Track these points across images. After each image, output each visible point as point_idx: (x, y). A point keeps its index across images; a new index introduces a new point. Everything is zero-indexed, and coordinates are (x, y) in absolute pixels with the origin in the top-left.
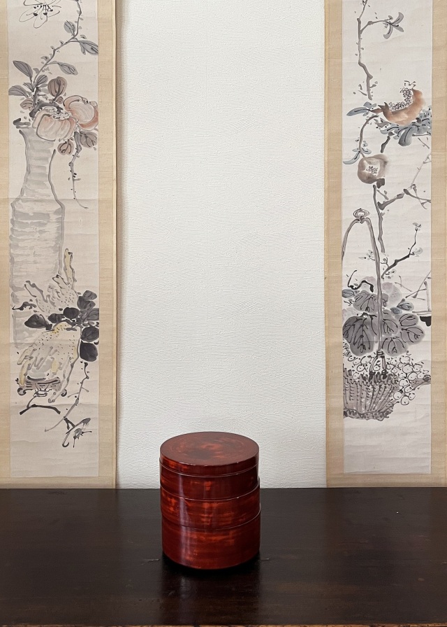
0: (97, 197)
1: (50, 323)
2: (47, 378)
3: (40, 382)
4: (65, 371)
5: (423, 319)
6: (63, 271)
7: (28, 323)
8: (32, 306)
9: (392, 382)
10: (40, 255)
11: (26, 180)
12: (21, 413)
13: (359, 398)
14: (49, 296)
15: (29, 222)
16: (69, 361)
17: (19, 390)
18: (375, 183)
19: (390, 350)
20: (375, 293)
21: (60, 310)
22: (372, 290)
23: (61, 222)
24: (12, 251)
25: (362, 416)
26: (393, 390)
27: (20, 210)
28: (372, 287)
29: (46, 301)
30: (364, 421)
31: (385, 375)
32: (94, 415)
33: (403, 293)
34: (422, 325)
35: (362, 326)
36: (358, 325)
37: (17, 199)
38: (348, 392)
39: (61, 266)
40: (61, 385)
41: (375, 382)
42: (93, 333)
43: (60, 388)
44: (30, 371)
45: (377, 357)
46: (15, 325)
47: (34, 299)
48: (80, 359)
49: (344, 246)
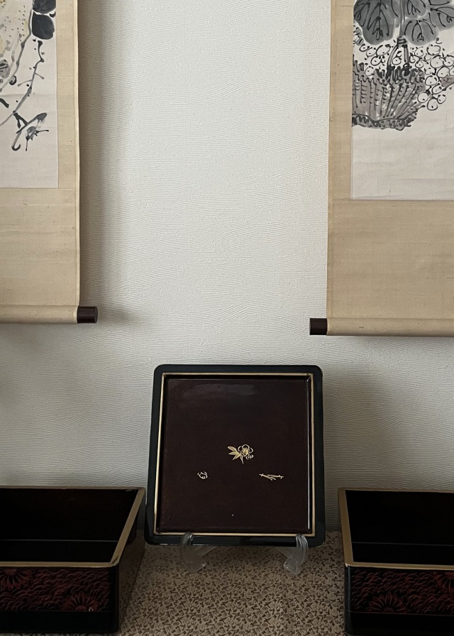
4: (13, 52)
9: (416, 79)
13: (372, 101)
16: (19, 40)
19: (415, 37)
25: (376, 124)
26: (417, 90)
30: (378, 130)
31: (407, 68)
32: (51, 109)
35: (380, 4)
36: (374, 3)
38: (358, 92)
40: (9, 70)
41: (394, 80)
43: (8, 74)
45: (398, 46)
48: (33, 37)
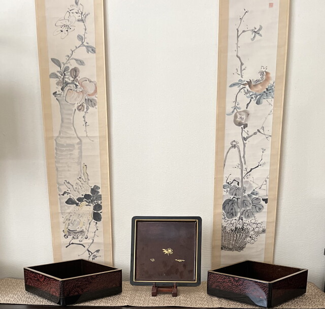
0: (98, 135)
1: (78, 202)
2: (78, 230)
3: (74, 232)
4: (86, 226)
5: (263, 200)
6: (82, 175)
7: (67, 202)
8: (68, 193)
9: (246, 232)
10: (70, 167)
11: (62, 126)
12: (67, 247)
13: (229, 241)
14: (76, 188)
15: (64, 149)
16: (88, 222)
17: (64, 236)
18: (242, 126)
19: (246, 216)
20: (240, 186)
21: (83, 195)
22: (238, 185)
23: (80, 149)
24: (57, 165)
25: (230, 249)
26: (246, 236)
27: (60, 143)
28: (238, 183)
29: (75, 191)
30: (231, 252)
31: (243, 229)
32: (102, 248)
33: (254, 186)
34: (263, 203)
35: (232, 203)
36: (230, 203)
37: (58, 137)
38: (224, 238)
39: (81, 173)
40: (85, 233)
41: (238, 233)
42: (99, 207)
43: (84, 235)
44: (69, 226)
45: (239, 220)
46: (61, 203)
47: (69, 189)
49: (225, 161)
